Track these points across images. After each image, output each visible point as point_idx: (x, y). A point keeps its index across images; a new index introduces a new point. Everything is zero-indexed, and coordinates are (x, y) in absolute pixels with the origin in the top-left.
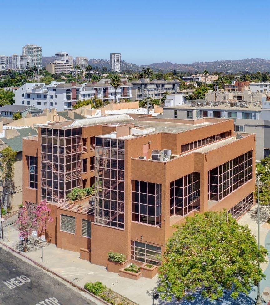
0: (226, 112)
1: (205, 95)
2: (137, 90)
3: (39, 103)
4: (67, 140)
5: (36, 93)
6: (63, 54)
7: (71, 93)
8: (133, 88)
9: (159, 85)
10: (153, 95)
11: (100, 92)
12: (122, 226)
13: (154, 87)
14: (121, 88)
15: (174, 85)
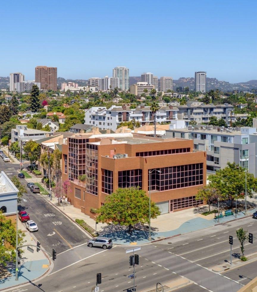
0: (209, 135)
1: (252, 121)
2: (183, 114)
3: (100, 123)
4: (80, 145)
5: (98, 115)
6: (148, 75)
7: (122, 116)
8: (178, 112)
9: (207, 109)
10: (200, 118)
11: (148, 115)
12: (97, 194)
13: (202, 111)
14: (167, 112)
15: (225, 109)
